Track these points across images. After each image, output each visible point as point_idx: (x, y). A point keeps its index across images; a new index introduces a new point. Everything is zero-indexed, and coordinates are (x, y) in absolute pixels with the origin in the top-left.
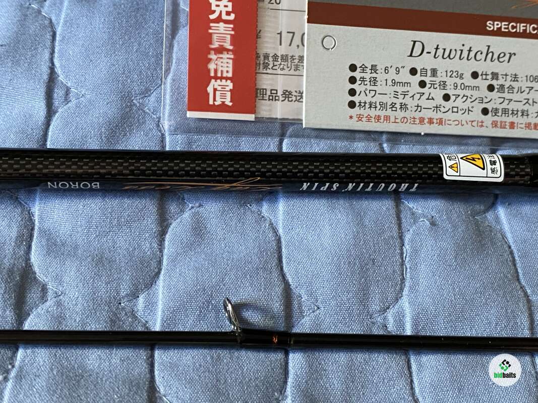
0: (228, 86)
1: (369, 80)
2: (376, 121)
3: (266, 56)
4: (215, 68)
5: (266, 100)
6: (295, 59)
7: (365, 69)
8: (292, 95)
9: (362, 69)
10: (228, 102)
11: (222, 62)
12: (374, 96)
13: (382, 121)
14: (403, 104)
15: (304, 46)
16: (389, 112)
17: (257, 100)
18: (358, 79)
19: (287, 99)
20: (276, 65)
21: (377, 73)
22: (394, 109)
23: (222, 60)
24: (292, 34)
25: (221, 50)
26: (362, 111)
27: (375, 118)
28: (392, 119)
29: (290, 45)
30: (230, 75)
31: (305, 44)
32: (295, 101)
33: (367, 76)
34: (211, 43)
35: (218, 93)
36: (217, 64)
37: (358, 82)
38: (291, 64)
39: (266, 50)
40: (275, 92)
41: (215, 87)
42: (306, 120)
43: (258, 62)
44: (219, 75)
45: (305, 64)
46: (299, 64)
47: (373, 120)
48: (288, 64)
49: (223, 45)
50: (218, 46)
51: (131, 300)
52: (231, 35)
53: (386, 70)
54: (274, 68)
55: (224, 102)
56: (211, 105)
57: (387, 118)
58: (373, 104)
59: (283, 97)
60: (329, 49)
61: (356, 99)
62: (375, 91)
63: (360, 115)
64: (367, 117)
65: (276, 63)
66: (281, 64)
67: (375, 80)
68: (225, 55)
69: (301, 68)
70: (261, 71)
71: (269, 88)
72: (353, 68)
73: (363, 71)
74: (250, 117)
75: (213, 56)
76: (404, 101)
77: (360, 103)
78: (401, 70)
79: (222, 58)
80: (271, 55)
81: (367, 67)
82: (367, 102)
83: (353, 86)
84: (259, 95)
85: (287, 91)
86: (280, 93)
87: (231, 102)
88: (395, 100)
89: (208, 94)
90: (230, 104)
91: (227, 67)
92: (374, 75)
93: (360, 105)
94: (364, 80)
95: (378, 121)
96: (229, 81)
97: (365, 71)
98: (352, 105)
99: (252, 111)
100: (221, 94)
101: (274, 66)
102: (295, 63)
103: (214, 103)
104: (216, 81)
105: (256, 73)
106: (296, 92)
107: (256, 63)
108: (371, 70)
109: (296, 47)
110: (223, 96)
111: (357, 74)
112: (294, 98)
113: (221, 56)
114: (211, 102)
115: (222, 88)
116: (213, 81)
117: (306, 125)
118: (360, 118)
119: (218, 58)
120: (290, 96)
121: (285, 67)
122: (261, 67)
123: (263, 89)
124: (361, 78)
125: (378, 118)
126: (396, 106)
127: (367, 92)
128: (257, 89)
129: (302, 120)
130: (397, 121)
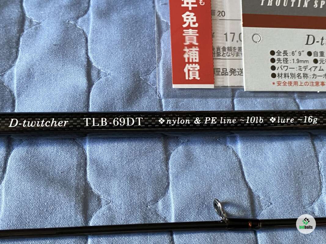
0: (196, 67)
1: (283, 60)
2: (289, 85)
3: (218, 48)
4: (188, 57)
5: (220, 75)
6: (236, 49)
7: (280, 53)
8: (236, 71)
9: (278, 53)
10: (197, 78)
11: (192, 53)
12: (287, 70)
13: (293, 85)
14: (305, 74)
15: (241, 41)
16: (297, 79)
17: (215, 75)
18: (276, 59)
19: (233, 74)
20: (225, 54)
21: (287, 56)
22: (300, 77)
23: (192, 52)
24: (233, 34)
25: (191, 46)
26: (280, 79)
27: (288, 83)
28: (299, 84)
29: (232, 41)
30: (197, 61)
31: (242, 40)
32: (238, 75)
33: (282, 57)
34: (185, 42)
35: (191, 72)
36: (189, 55)
37: (277, 62)
38: (234, 53)
39: (218, 45)
40: (225, 70)
41: (189, 69)
42: (246, 86)
43: (214, 52)
44: (191, 61)
45: (243, 52)
46: (239, 52)
47: (287, 84)
48: (232, 53)
49: (192, 43)
50: (189, 43)
51: (153, 204)
52: (197, 36)
53: (293, 53)
54: (224, 55)
55: (195, 77)
56: (187, 80)
57: (296, 83)
58: (287, 75)
59: (230, 73)
60: (257, 42)
61: (275, 72)
62: (287, 66)
63: (279, 82)
64: (283, 83)
65: (225, 52)
66: (227, 53)
67: (286, 60)
68: (194, 49)
69: (240, 55)
70: (216, 57)
71: (221, 68)
72: (272, 53)
73: (279, 55)
74: (211, 86)
75: (186, 50)
76: (305, 72)
77: (279, 74)
78: (302, 53)
79: (191, 51)
80: (221, 48)
81: (281, 52)
82: (283, 73)
83: (273, 64)
84: (215, 72)
85: (232, 69)
86: (228, 71)
87: (199, 77)
88: (300, 72)
89: (185, 73)
90: (199, 79)
91: (196, 56)
92: (286, 57)
93: (279, 76)
94: (280, 60)
95: (291, 85)
96: (197, 65)
97: (280, 55)
98: (274, 76)
99: (212, 82)
100: (193, 73)
101: (223, 54)
102: (236, 52)
103: (189, 79)
104: (189, 65)
105: (213, 59)
106: (238, 69)
107: (213, 53)
108: (284, 53)
109: (236, 42)
110: (194, 74)
111: (275, 57)
112: (237, 73)
113: (191, 49)
114: (187, 78)
115: (193, 69)
116: (187, 65)
117: (246, 89)
118: (279, 84)
119: (189, 50)
120: (235, 72)
121: (230, 54)
122: (216, 55)
123: (218, 69)
124: (278, 59)
125: (290, 83)
126: (301, 75)
127: (282, 67)
128: (214, 69)
129: (243, 87)
130: (302, 84)
